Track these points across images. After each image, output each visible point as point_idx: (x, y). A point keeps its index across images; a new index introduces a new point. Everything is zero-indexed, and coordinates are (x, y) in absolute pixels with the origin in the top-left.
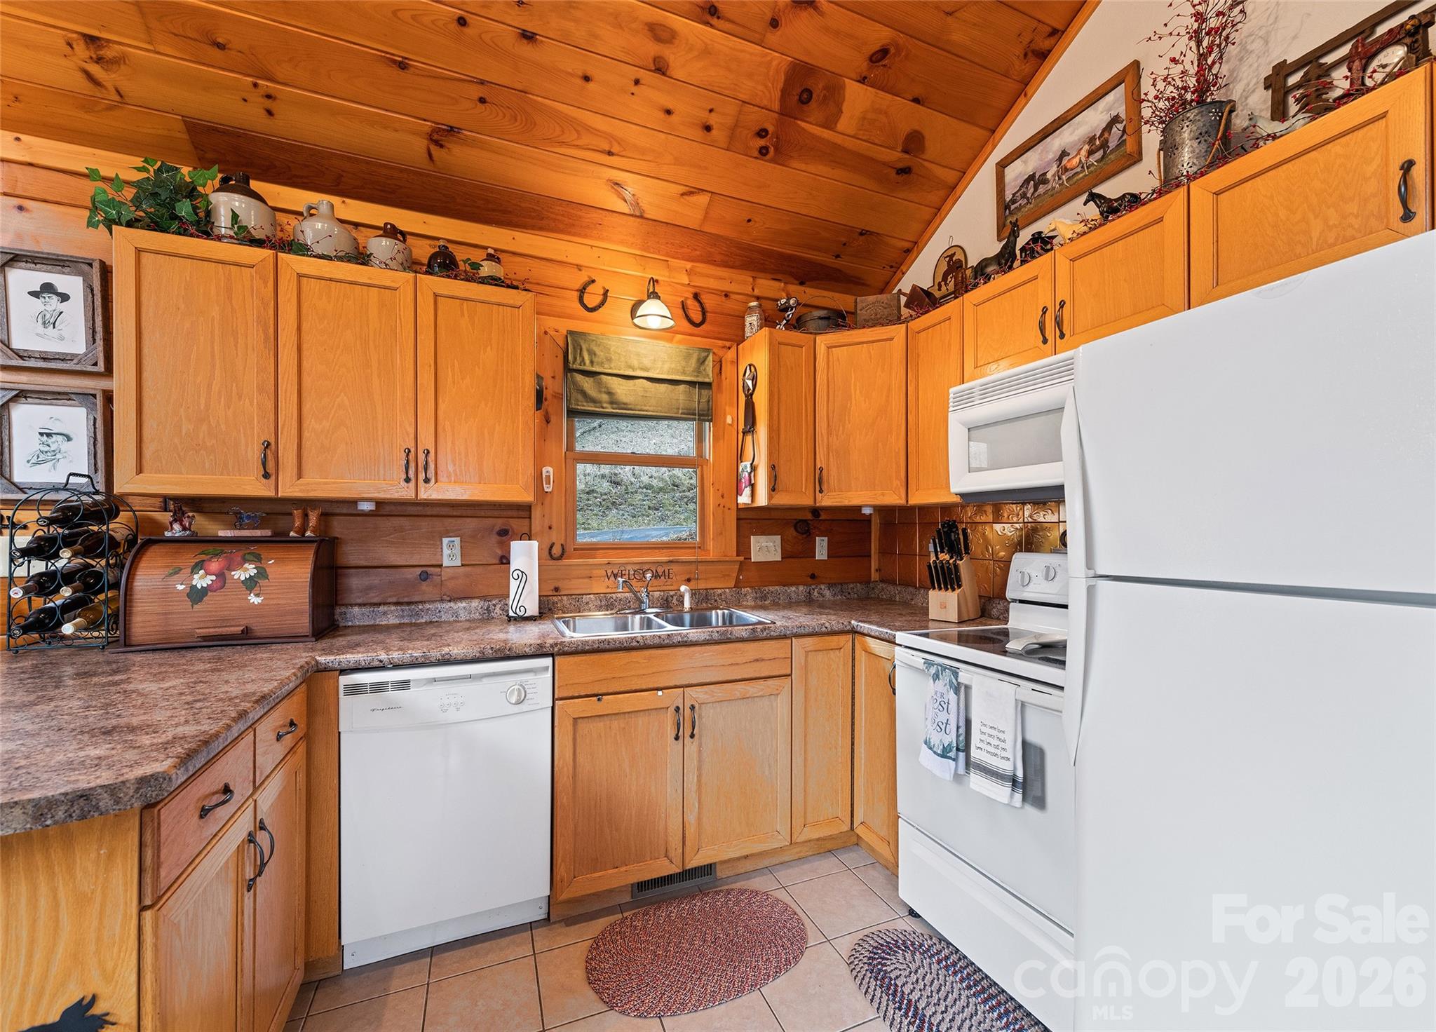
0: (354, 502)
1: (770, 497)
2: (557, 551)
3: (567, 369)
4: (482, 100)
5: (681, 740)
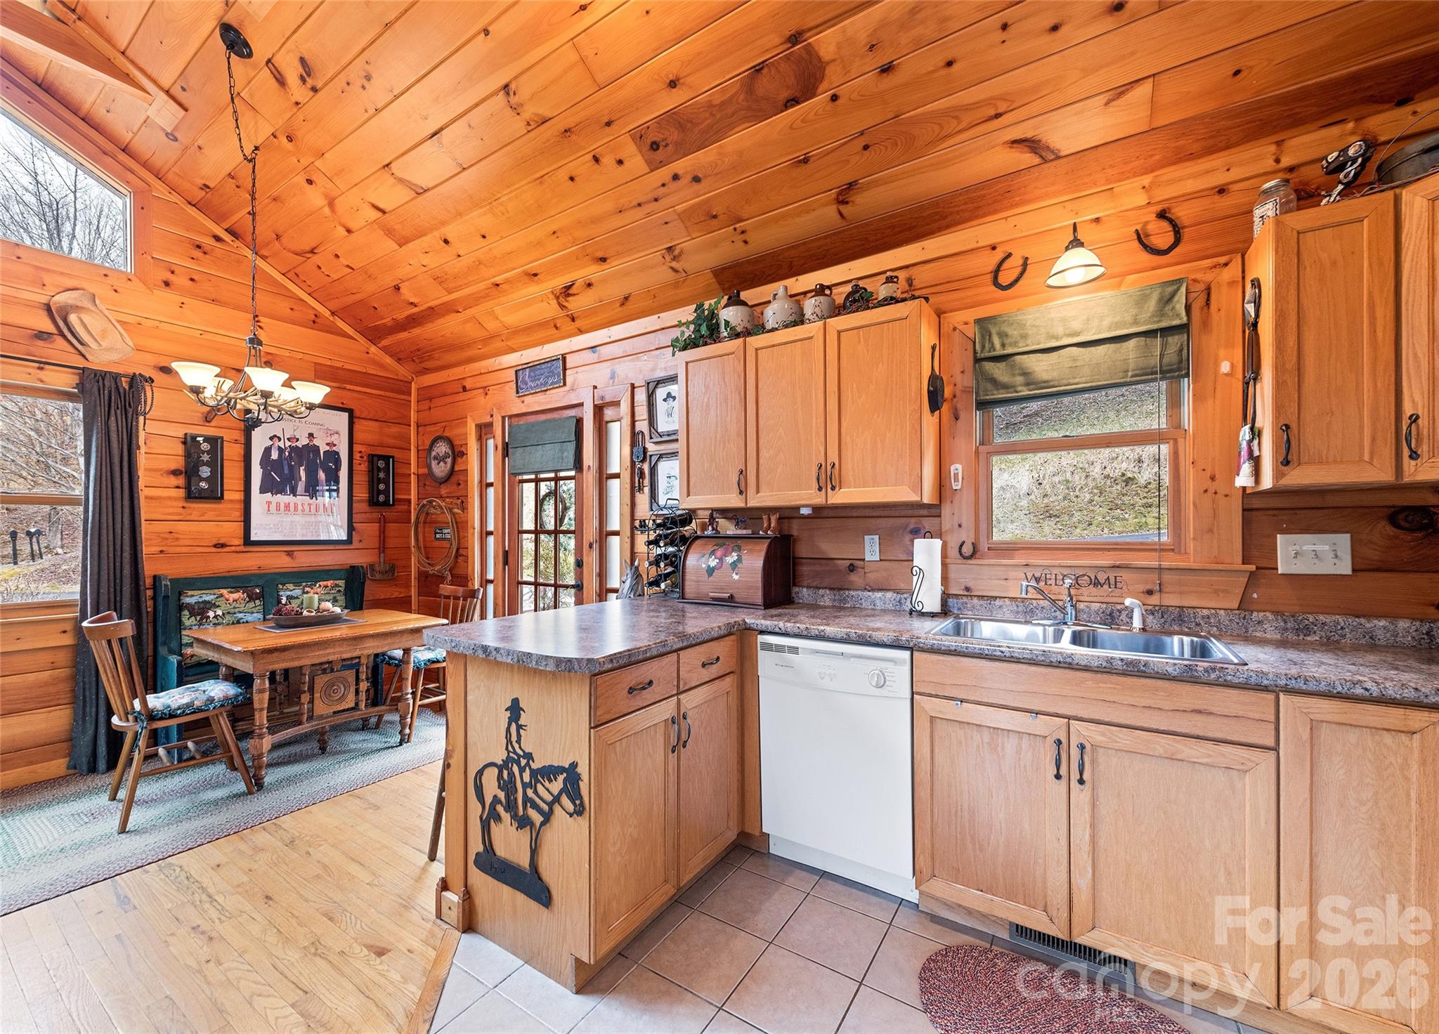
0: (797, 508)
1: (1278, 475)
2: (967, 550)
3: (977, 360)
4: (866, 147)
5: (1064, 782)
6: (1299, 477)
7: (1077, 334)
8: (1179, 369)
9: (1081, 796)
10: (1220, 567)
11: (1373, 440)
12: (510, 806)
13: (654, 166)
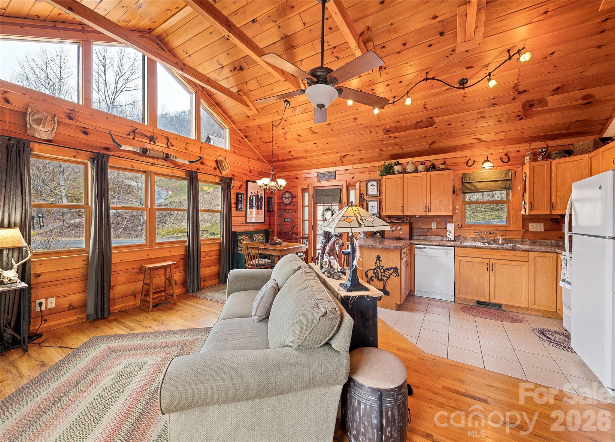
0: (415, 216)
1: (529, 212)
2: (460, 226)
3: (463, 183)
4: (440, 136)
5: (489, 271)
6: (533, 213)
7: (487, 179)
8: (509, 188)
9: (492, 274)
10: (518, 230)
11: (547, 206)
12: (377, 277)
13: (385, 134)
